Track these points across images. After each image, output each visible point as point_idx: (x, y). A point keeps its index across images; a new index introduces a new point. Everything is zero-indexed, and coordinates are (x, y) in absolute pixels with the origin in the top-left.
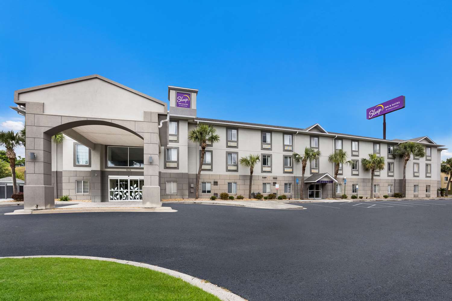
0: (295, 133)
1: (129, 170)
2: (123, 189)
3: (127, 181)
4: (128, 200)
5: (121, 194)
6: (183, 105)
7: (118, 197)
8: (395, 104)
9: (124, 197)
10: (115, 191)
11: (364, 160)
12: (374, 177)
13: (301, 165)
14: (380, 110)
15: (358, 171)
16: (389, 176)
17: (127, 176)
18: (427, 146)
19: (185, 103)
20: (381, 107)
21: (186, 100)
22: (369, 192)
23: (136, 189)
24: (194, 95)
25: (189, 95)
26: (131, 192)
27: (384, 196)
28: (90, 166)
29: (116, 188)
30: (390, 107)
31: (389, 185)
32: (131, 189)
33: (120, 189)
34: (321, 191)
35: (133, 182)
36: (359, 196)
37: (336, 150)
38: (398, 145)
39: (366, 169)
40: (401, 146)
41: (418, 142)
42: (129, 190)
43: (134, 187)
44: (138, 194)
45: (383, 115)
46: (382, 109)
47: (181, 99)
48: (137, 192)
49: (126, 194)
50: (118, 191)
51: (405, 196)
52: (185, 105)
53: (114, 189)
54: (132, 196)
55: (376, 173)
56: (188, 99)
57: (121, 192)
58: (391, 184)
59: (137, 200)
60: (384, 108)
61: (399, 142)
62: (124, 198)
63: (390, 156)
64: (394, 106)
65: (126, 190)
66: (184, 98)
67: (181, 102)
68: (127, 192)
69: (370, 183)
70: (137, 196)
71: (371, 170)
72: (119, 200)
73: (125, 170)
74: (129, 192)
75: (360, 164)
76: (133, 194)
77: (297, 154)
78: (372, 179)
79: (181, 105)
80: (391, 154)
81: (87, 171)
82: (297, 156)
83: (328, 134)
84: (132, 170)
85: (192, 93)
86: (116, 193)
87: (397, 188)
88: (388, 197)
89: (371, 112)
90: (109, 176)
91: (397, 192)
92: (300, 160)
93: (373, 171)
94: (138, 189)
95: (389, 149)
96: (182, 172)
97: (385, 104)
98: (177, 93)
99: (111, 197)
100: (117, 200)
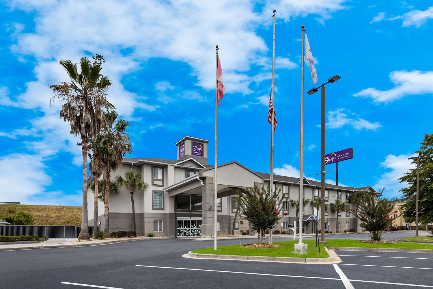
0: (290, 184)
1: (191, 213)
2: (187, 228)
3: (189, 221)
4: (190, 236)
5: (185, 231)
6: (197, 154)
7: (183, 233)
8: (345, 154)
9: (187, 233)
10: (181, 229)
11: (332, 205)
12: (339, 217)
13: (295, 209)
14: (333, 158)
15: (328, 212)
16: (346, 216)
17: (189, 218)
18: (371, 194)
19: (199, 152)
20: (334, 156)
21: (200, 149)
22: (335, 229)
23: (195, 228)
24: (205, 145)
25: (202, 145)
26: (192, 230)
27: (344, 231)
28: (163, 209)
29: (182, 227)
30: (341, 157)
31: (347, 223)
32: (192, 228)
33: (185, 228)
34: (306, 228)
35: (193, 222)
36: (329, 231)
37: (314, 197)
38: (353, 193)
39: (333, 211)
40: (355, 194)
41: (365, 191)
42: (190, 229)
43: (193, 226)
44: (196, 231)
45: (336, 163)
46: (335, 157)
47: (195, 148)
48: (196, 229)
49: (188, 232)
50: (183, 229)
51: (357, 231)
52: (199, 154)
53: (180, 228)
54: (193, 233)
55: (339, 214)
56: (201, 149)
57: (185, 229)
58: (348, 222)
59: (196, 236)
60: (337, 156)
61: (353, 191)
62: (187, 235)
63: (348, 201)
64: (344, 156)
65: (189, 228)
66: (198, 147)
67: (196, 151)
68: (189, 230)
69: (336, 222)
70: (196, 233)
71: (336, 212)
72: (184, 236)
73: (188, 213)
74: (191, 230)
75: (329, 207)
76: (193, 232)
77: (293, 201)
78: (337, 218)
79: (196, 153)
80: (348, 200)
81: (162, 213)
82: (293, 202)
83: (310, 185)
84: (193, 213)
85: (204, 143)
86: (182, 230)
87: (352, 225)
88: (347, 232)
89: (326, 159)
90: (178, 217)
91: (352, 228)
92: (295, 205)
93: (338, 213)
94: (196, 228)
95: (347, 196)
96: (223, 214)
97: (338, 153)
98: (193, 142)
99: (178, 234)
100: (182, 236)
